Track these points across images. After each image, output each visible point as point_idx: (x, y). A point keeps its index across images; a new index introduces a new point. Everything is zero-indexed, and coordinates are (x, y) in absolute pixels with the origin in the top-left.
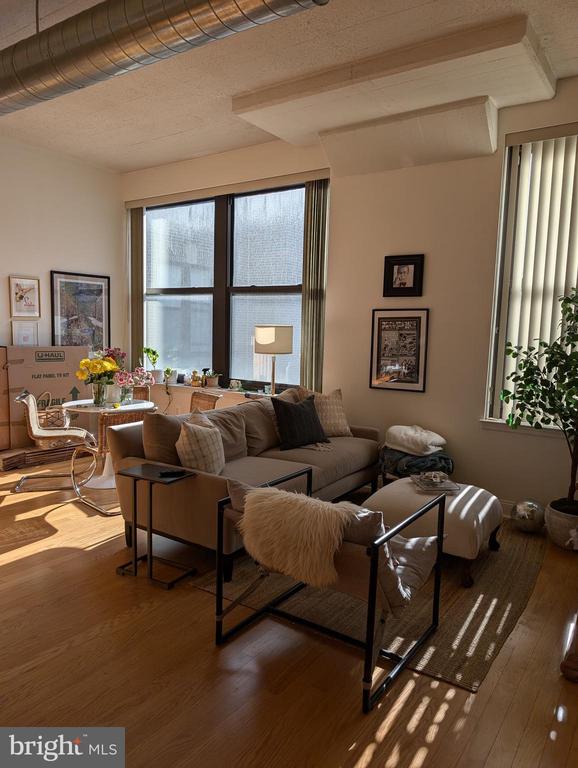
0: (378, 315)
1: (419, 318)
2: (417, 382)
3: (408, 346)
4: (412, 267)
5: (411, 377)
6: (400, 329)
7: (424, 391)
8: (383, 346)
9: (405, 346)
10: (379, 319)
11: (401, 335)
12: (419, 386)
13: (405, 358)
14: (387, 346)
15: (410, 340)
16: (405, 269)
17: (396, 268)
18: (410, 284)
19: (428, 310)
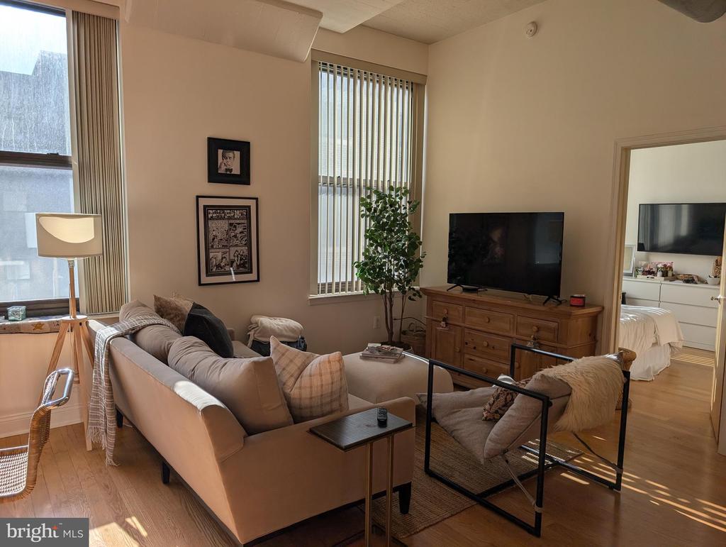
0: (203, 202)
1: (249, 207)
2: (251, 272)
3: (239, 236)
4: (237, 154)
5: (244, 267)
6: (230, 218)
7: (258, 280)
8: (211, 237)
9: (235, 236)
10: (205, 207)
11: (231, 224)
12: (253, 276)
13: (236, 248)
14: (215, 237)
15: (241, 230)
16: (231, 154)
17: (220, 152)
18: (236, 170)
19: (257, 199)
